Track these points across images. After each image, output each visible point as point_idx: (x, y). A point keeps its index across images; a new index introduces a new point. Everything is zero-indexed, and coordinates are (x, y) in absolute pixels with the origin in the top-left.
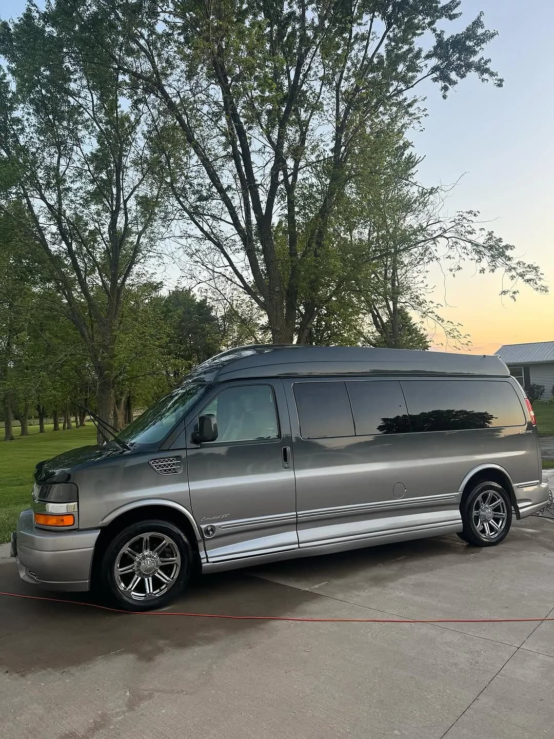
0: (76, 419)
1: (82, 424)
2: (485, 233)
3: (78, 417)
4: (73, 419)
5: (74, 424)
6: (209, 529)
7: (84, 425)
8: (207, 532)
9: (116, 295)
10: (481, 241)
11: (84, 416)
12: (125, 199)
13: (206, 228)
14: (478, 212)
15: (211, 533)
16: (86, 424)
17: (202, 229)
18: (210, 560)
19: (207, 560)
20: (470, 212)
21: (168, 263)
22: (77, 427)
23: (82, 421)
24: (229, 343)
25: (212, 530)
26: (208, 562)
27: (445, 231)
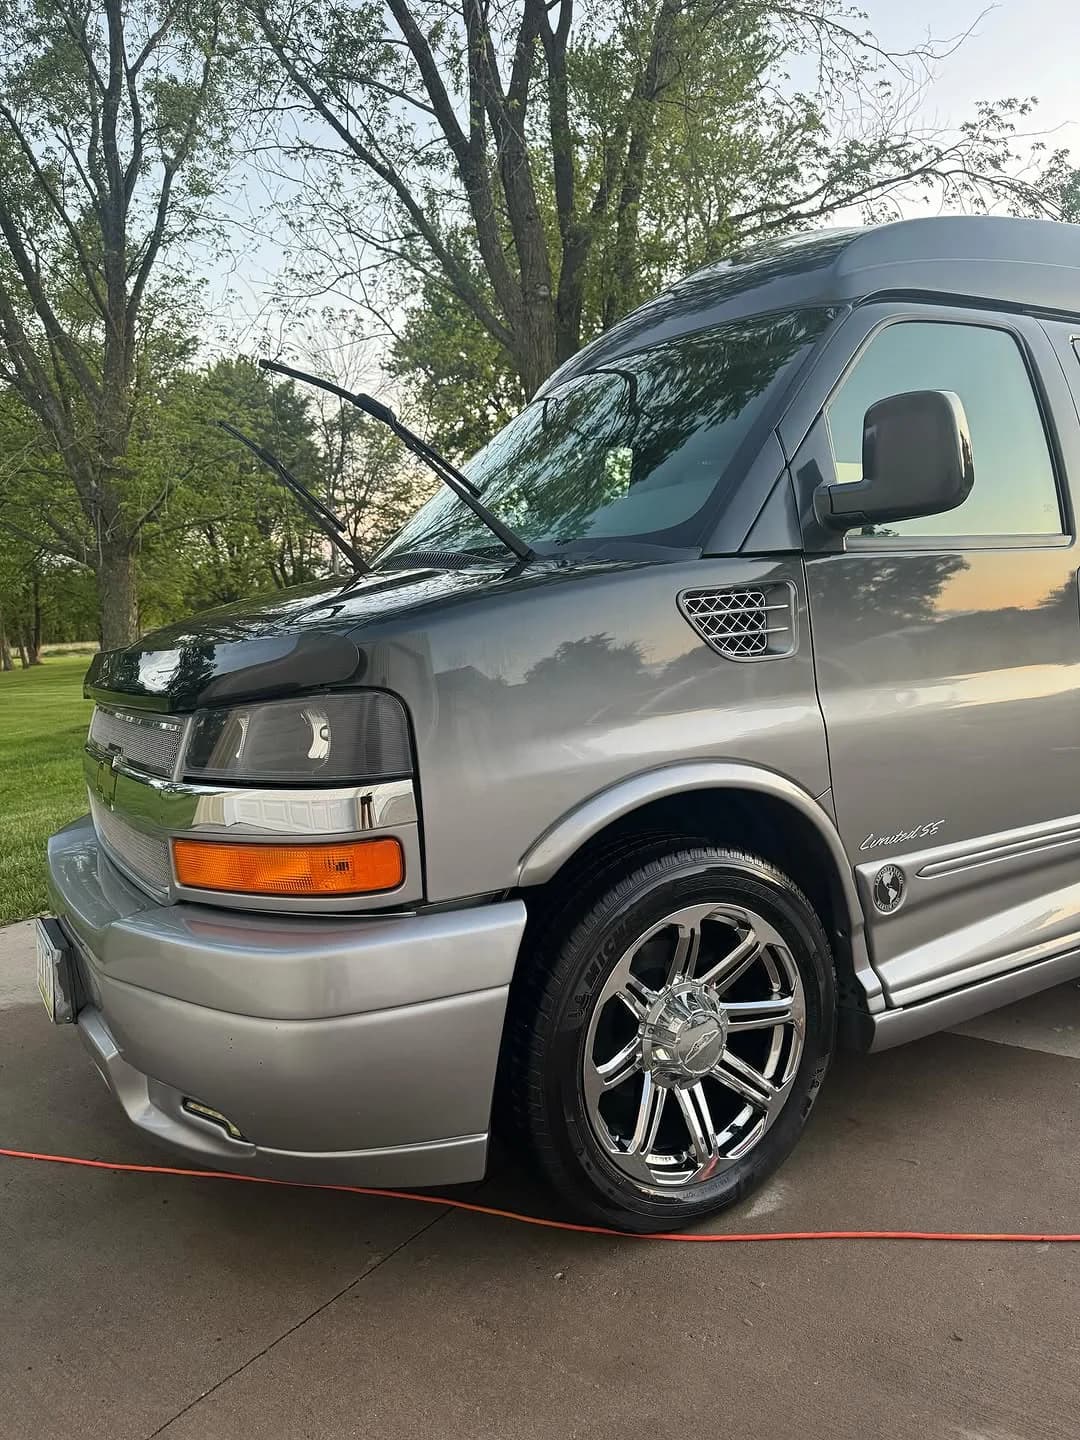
0: (22, 651)
1: (34, 661)
2: (1046, 155)
3: (25, 649)
4: (13, 651)
5: (18, 662)
6: (887, 879)
7: (39, 663)
8: (881, 892)
9: (123, 322)
10: (1031, 177)
11: (37, 645)
12: (130, 66)
13: (355, 130)
14: (1034, 100)
15: (892, 893)
16: (43, 660)
17: (345, 134)
18: (897, 997)
19: (887, 999)
20: (1008, 104)
21: (241, 249)
22: (25, 666)
23: (33, 654)
24: (347, 482)
25: (895, 884)
26: (889, 1006)
27: (939, 157)
